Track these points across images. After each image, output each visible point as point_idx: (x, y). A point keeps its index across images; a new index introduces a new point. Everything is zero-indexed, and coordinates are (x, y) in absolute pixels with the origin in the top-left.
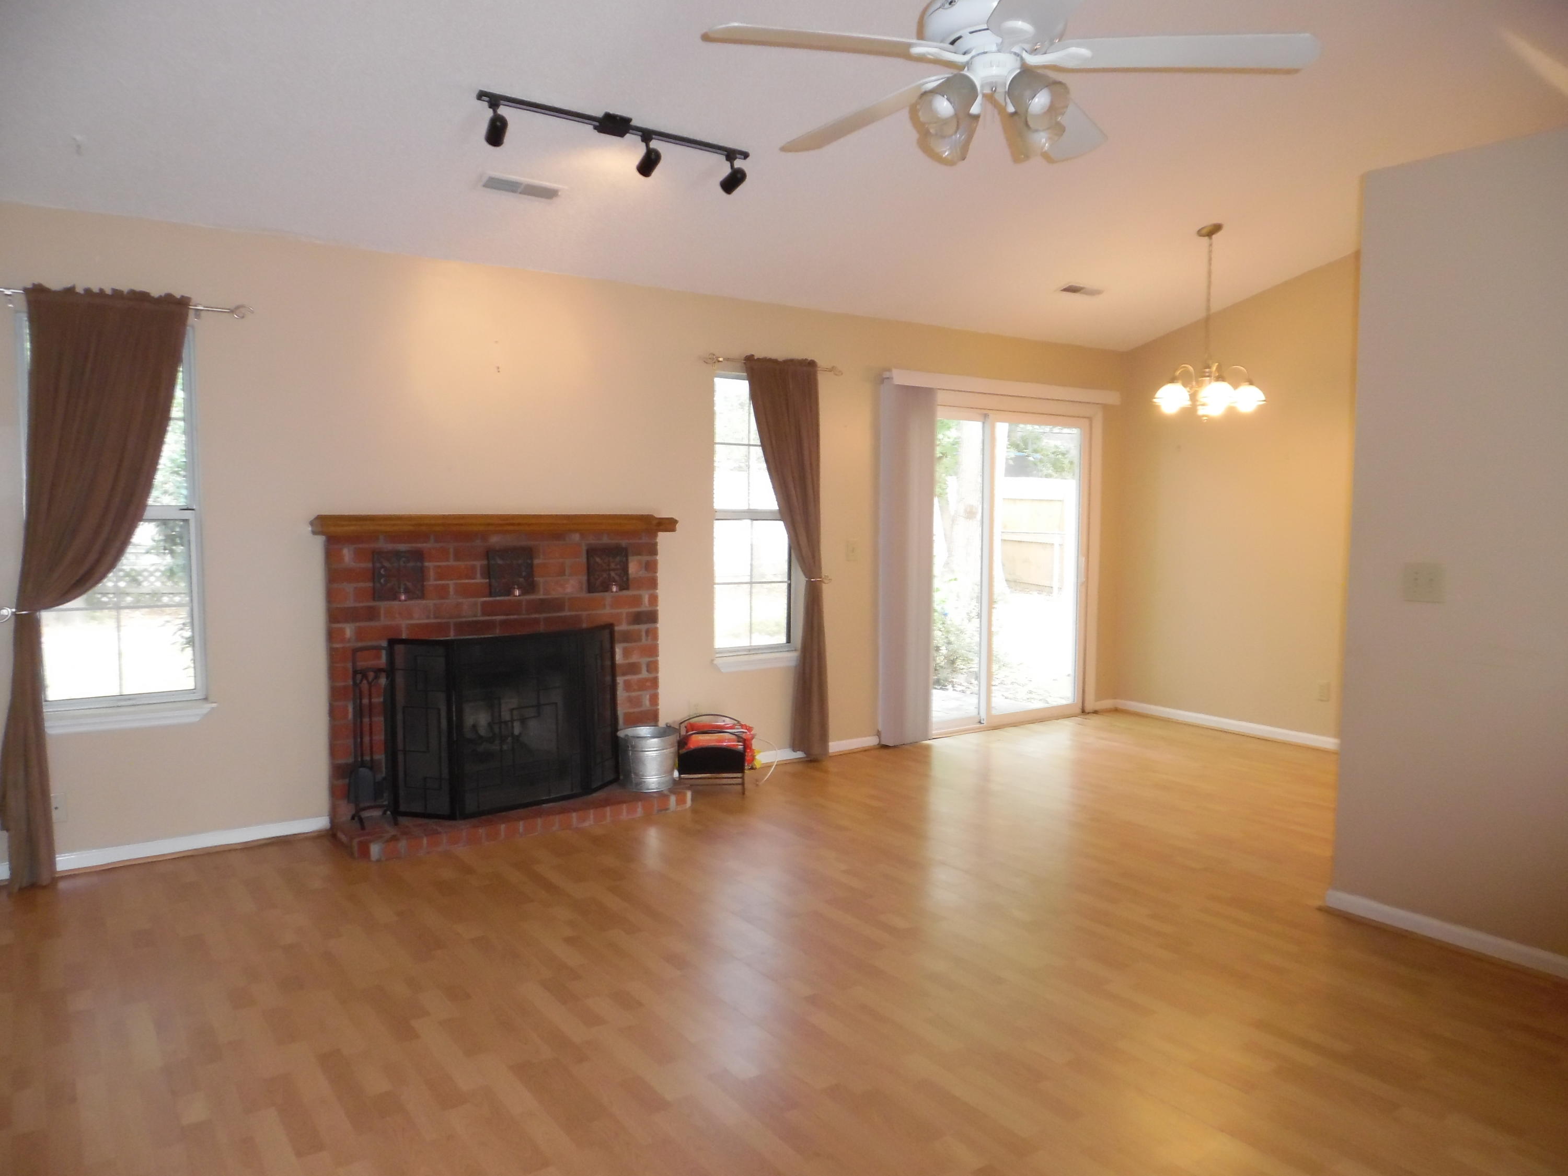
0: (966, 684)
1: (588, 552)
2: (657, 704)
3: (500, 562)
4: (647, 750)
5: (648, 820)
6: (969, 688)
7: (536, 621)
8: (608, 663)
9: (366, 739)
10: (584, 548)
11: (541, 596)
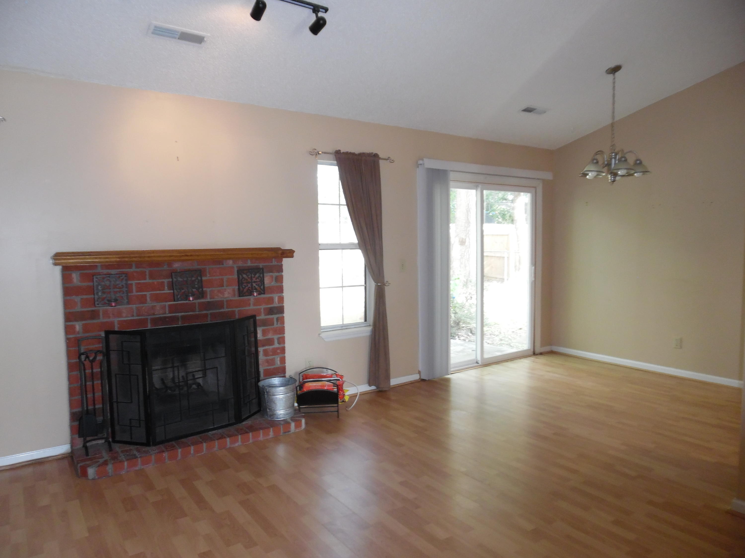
0: (466, 336)
1: (238, 271)
2: (285, 363)
3: (180, 279)
4: (277, 394)
5: (277, 440)
6: (468, 338)
7: (206, 316)
8: (253, 339)
9: (90, 395)
10: (236, 270)
11: (208, 300)
